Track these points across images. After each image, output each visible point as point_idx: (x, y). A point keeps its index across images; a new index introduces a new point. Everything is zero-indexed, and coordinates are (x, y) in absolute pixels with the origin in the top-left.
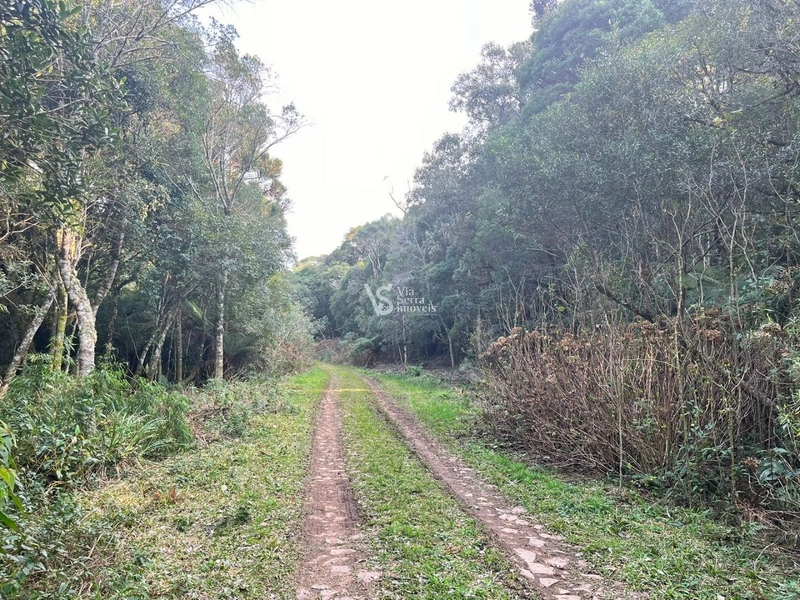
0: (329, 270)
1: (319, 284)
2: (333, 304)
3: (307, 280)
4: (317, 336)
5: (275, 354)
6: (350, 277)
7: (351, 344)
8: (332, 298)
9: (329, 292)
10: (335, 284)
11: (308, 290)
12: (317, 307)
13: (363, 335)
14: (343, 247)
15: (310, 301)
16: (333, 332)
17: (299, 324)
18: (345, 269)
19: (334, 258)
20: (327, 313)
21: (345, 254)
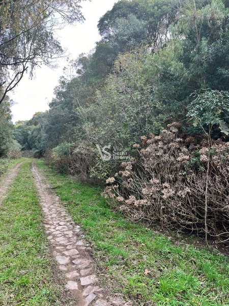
0: (28, 127)
1: (24, 132)
2: (29, 139)
3: (20, 130)
4: (23, 149)
5: (9, 154)
6: (34, 130)
7: (34, 151)
8: (28, 137)
9: (28, 135)
10: (29, 132)
11: (20, 134)
12: (24, 139)
13: (37, 149)
14: (33, 119)
15: (21, 138)
16: (29, 148)
17: (16, 146)
18: (33, 127)
19: (29, 123)
20: (27, 142)
21: (34, 121)
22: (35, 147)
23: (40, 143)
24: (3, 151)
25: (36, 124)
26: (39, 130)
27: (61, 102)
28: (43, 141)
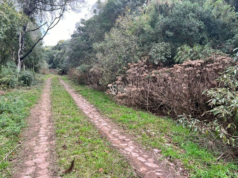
0: (54, 51)
1: (51, 55)
2: (54, 60)
3: (47, 53)
4: (50, 68)
5: (41, 71)
6: (59, 54)
7: (58, 70)
8: (54, 59)
9: (53, 57)
10: (55, 55)
11: (48, 56)
12: (50, 61)
13: (61, 68)
14: (58, 45)
15: (49, 59)
16: (54, 67)
17: (45, 65)
18: (58, 51)
19: (55, 48)
20: (53, 62)
21: (58, 47)
22: (59, 67)
24: (37, 68)
25: (59, 49)
26: (62, 54)
27: (81, 35)
28: (65, 63)
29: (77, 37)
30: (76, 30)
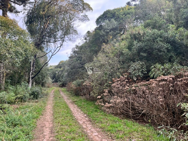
0: (56, 69)
1: (54, 72)
2: (56, 76)
3: (51, 71)
4: (53, 82)
5: (46, 85)
6: (60, 71)
7: (59, 83)
9: (56, 74)
10: (57, 72)
11: (52, 73)
12: (53, 76)
13: (61, 82)
14: (59, 65)
15: (52, 75)
16: (56, 81)
17: (50, 80)
18: (59, 69)
19: (57, 67)
20: (55, 78)
21: (59, 66)
22: (60, 81)
23: (63, 78)
24: (43, 83)
25: (60, 68)
26: (62, 71)
27: (76, 56)
28: (65, 77)
29: (73, 58)
30: (72, 53)
